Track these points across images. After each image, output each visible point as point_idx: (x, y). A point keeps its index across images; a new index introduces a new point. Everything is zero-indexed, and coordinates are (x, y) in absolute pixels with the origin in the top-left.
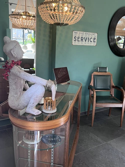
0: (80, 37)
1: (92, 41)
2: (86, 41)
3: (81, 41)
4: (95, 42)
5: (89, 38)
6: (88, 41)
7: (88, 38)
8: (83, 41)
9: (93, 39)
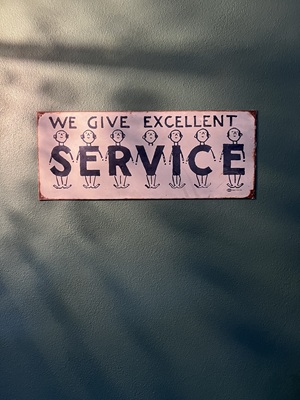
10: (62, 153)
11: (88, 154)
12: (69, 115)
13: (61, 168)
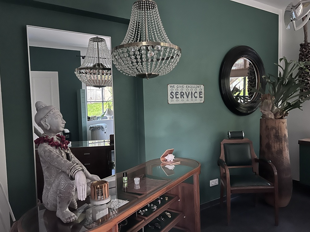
0: (180, 93)
1: (197, 97)
2: (188, 97)
3: (181, 98)
4: (202, 97)
5: (192, 93)
6: (192, 97)
7: (190, 93)
8: (183, 98)
9: (198, 93)
10: (172, 93)
11: (177, 94)
12: (173, 85)
13: (172, 97)
